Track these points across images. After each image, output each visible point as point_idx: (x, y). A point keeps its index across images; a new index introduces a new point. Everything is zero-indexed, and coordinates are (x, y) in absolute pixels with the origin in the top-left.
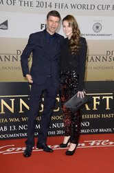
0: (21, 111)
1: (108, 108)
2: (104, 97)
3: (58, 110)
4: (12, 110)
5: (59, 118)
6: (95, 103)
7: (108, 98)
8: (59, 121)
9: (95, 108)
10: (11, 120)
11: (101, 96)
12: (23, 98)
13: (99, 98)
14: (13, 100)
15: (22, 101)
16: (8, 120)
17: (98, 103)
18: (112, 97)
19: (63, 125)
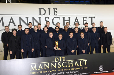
0: (52, 68)
1: (86, 65)
2: (84, 61)
3: (66, 67)
4: (49, 68)
5: (67, 70)
6: (81, 63)
7: (85, 61)
8: (67, 71)
9: (81, 65)
10: (48, 71)
11: (83, 60)
12: (53, 63)
13: (82, 61)
14: (49, 64)
15: (52, 64)
16: (47, 71)
17: (82, 63)
18: (87, 61)
19: (69, 72)
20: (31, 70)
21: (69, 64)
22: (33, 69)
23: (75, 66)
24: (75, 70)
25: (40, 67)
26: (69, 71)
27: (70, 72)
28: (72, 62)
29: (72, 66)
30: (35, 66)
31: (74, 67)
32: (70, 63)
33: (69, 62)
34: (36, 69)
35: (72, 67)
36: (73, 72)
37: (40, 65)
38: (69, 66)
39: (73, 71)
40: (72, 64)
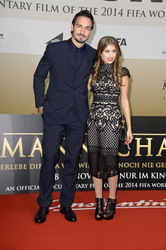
3: (128, 154)
5: (129, 165)
8: (129, 170)
16: (60, 166)
19: (134, 175)
20: (4, 156)
21: (139, 146)
22: (12, 154)
23: (159, 154)
24: (155, 170)
25: (34, 148)
26: (137, 171)
27: (137, 176)
28: (149, 140)
29: (149, 154)
30: (20, 143)
31: (154, 159)
32: (144, 142)
33: (138, 140)
34: (22, 155)
35: (149, 160)
36: (150, 175)
37: (38, 142)
38: (138, 154)
39: (148, 171)
40: (149, 146)
